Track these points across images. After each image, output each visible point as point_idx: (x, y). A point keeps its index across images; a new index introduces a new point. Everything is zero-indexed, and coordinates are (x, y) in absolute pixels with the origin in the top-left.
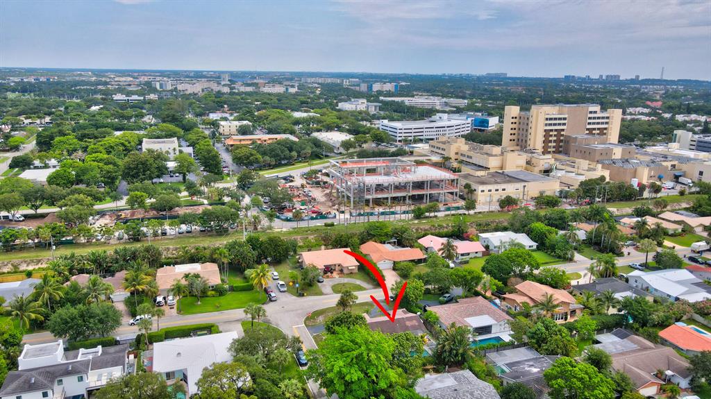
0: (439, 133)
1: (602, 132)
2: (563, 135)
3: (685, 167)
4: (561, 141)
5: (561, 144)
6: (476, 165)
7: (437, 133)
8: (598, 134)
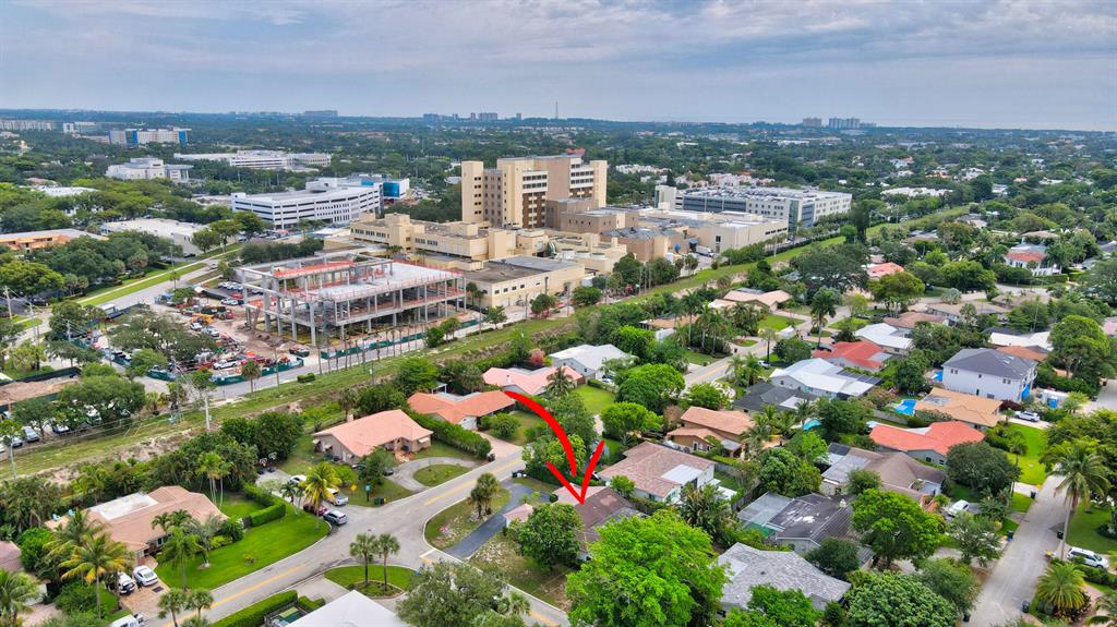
0: (339, 209)
1: (588, 193)
2: (544, 201)
3: (698, 233)
4: (543, 209)
5: (543, 213)
6: (445, 254)
7: (336, 209)
8: (583, 196)
